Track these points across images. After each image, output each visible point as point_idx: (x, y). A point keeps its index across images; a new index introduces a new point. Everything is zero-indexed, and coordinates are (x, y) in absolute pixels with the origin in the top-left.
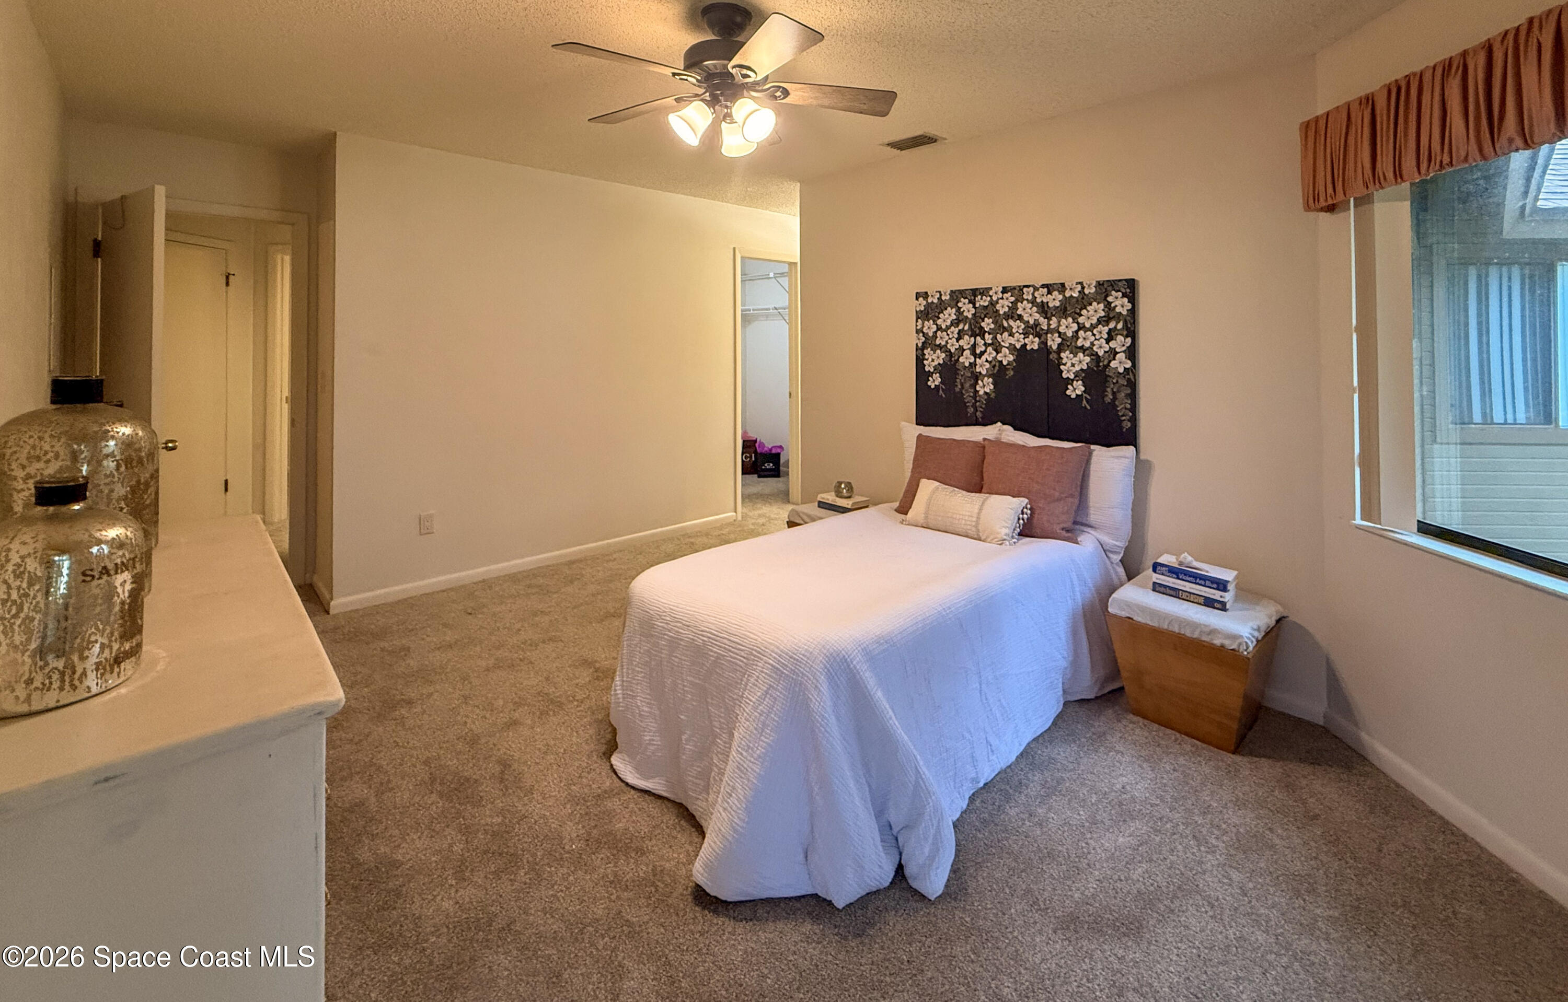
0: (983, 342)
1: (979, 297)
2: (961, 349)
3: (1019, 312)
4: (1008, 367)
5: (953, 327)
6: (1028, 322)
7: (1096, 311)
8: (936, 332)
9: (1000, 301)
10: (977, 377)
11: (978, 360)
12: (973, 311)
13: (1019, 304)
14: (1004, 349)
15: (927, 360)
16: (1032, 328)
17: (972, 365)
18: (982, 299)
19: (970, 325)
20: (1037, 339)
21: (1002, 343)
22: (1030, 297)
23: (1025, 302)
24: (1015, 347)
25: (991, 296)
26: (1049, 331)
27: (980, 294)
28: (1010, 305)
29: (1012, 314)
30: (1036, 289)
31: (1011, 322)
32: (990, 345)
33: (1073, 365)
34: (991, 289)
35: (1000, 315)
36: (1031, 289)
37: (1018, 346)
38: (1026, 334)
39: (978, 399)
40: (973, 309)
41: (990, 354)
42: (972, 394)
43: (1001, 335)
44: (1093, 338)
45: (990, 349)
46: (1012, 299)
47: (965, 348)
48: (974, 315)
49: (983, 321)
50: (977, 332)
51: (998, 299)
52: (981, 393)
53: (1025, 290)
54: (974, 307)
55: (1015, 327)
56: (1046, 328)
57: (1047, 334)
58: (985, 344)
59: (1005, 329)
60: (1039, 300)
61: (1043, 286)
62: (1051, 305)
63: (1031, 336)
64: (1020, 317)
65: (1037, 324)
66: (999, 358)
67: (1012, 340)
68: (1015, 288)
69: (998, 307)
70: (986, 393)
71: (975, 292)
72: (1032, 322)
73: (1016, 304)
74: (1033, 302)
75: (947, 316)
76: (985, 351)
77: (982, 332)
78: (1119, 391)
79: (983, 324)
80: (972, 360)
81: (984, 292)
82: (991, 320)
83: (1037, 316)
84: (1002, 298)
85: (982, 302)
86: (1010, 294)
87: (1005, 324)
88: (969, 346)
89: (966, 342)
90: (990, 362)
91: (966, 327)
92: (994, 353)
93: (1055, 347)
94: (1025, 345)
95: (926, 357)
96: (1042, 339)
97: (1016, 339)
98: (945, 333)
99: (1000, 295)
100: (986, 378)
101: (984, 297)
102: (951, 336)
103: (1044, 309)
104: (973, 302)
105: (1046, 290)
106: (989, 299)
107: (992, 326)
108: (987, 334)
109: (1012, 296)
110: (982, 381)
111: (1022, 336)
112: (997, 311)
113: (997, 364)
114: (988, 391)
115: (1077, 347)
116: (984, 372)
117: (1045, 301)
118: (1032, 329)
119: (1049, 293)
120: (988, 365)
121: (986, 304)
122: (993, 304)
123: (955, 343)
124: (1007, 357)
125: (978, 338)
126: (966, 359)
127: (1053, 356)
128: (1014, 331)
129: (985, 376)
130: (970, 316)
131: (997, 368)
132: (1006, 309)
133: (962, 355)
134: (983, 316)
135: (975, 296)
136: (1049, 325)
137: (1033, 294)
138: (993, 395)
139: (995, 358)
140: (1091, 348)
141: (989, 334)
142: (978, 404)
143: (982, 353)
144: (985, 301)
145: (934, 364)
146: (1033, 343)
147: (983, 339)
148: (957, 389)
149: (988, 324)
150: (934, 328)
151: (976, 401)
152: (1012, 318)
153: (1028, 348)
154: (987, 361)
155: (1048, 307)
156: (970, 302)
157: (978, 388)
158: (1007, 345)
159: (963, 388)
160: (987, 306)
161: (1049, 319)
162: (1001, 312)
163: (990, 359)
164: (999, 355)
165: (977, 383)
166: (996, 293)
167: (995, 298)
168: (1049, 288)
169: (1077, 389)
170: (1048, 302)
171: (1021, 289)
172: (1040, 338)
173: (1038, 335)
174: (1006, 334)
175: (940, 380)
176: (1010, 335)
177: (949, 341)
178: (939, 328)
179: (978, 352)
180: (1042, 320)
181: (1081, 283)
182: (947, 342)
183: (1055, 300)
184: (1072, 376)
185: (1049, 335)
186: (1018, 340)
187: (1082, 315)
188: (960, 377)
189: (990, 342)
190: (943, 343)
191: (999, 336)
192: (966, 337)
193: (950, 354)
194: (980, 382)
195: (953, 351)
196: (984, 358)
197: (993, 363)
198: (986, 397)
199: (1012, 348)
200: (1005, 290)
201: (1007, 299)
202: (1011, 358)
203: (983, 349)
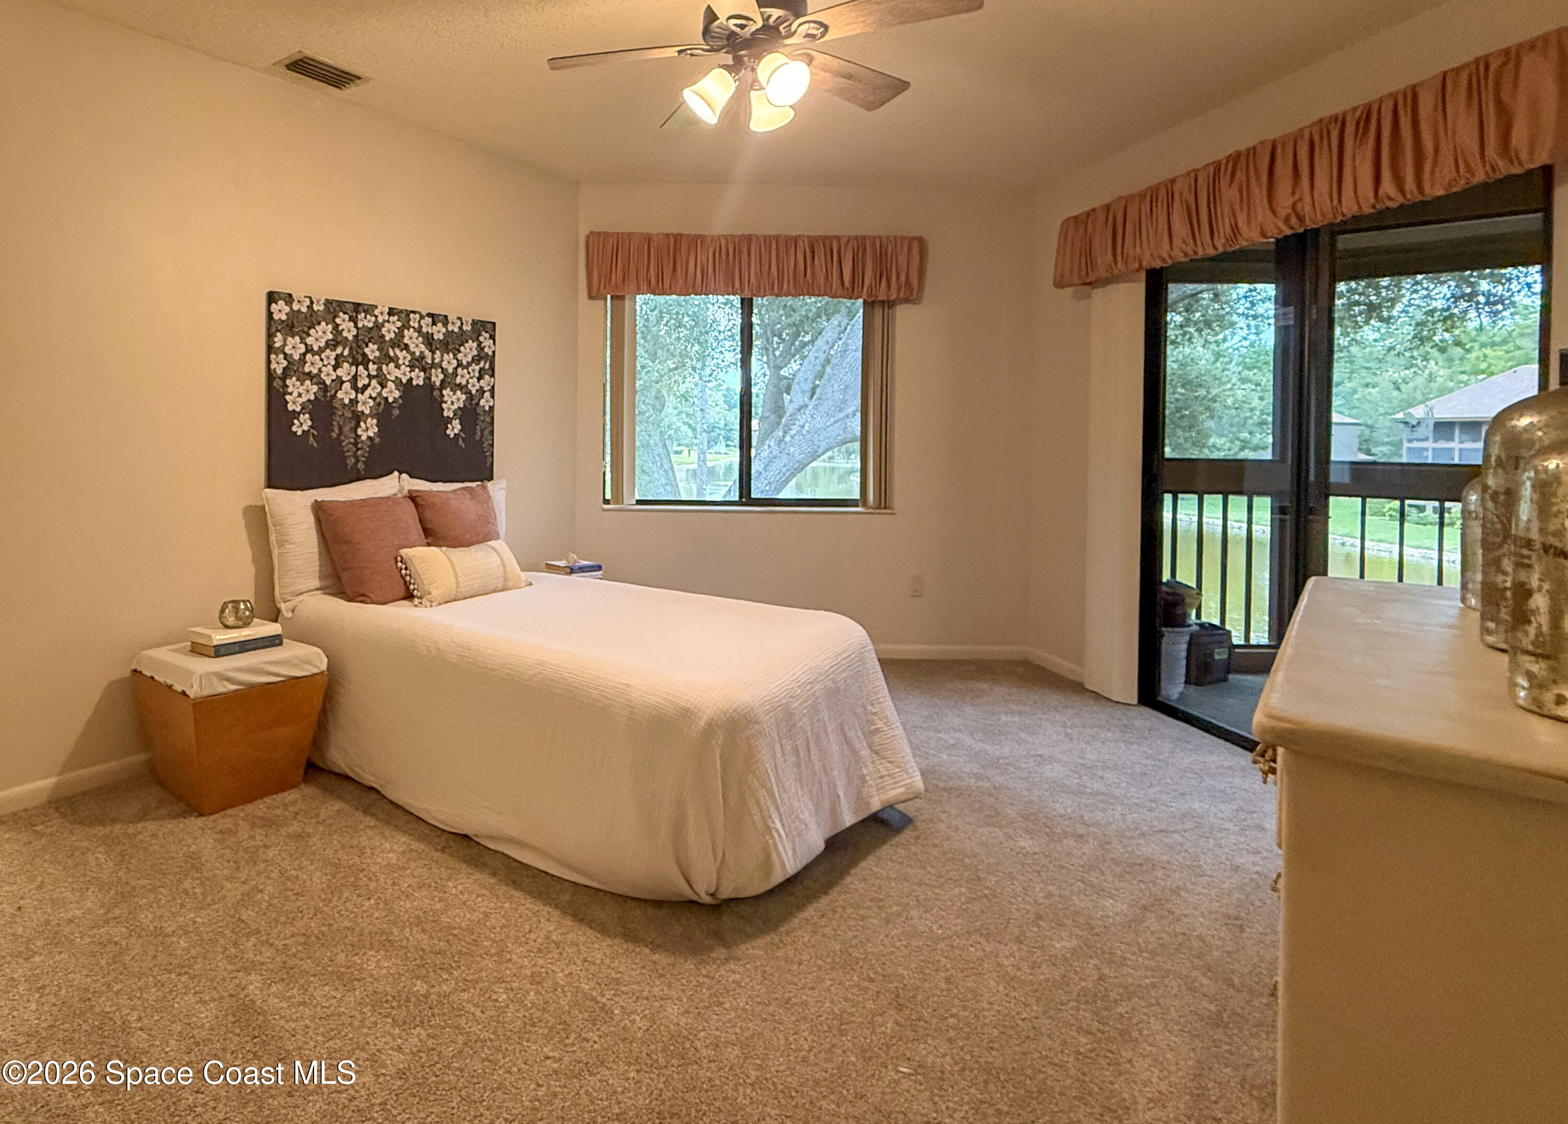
0: (366, 373)
1: (363, 315)
2: (340, 382)
3: (406, 340)
4: (395, 405)
5: (328, 350)
6: (414, 353)
7: (469, 350)
8: (304, 355)
9: (386, 324)
10: (358, 418)
11: (359, 395)
12: (354, 332)
13: (406, 331)
14: (390, 383)
15: (291, 394)
16: (417, 360)
17: (354, 402)
18: (365, 318)
19: (351, 349)
20: (422, 374)
21: (388, 376)
22: (416, 326)
23: (411, 330)
24: (401, 382)
25: (376, 317)
26: (433, 366)
27: (364, 311)
28: (397, 331)
29: (399, 342)
30: (422, 317)
31: (397, 351)
32: (374, 377)
33: (452, 403)
34: (376, 307)
35: (385, 341)
36: (417, 316)
37: (404, 381)
38: (412, 367)
39: (359, 446)
40: (355, 330)
41: (374, 389)
42: (352, 440)
43: (387, 365)
44: (468, 376)
45: (374, 382)
46: (399, 324)
47: (344, 379)
48: (356, 337)
49: (367, 346)
50: (360, 360)
51: (384, 321)
52: (364, 438)
53: (412, 315)
54: (356, 326)
55: (401, 358)
56: (430, 362)
57: (431, 368)
58: (369, 376)
59: (391, 359)
60: (424, 330)
61: (429, 315)
62: (436, 337)
63: (417, 370)
64: (406, 347)
65: (422, 357)
66: (385, 395)
67: (398, 373)
68: (401, 312)
69: (384, 331)
70: (369, 438)
71: (357, 307)
72: (418, 354)
73: (403, 331)
74: (419, 330)
75: (320, 333)
76: (369, 385)
77: (365, 361)
78: (485, 429)
79: (367, 350)
80: (353, 396)
81: (369, 309)
82: (376, 347)
83: (423, 347)
84: (388, 321)
85: (366, 322)
86: (396, 318)
87: (392, 354)
88: (349, 377)
89: (345, 372)
90: (374, 399)
91: (346, 353)
92: (379, 388)
93: (438, 383)
94: (411, 379)
95: (290, 390)
96: (427, 375)
97: (402, 371)
98: (317, 357)
99: (386, 318)
100: (369, 419)
101: (368, 316)
102: (325, 363)
103: (429, 340)
104: (354, 320)
105: (430, 320)
106: (373, 319)
107: (377, 354)
108: (371, 364)
109: (398, 320)
110: (365, 423)
111: (408, 369)
112: (383, 336)
113: (383, 402)
114: (371, 435)
115: (456, 385)
116: (367, 412)
117: (430, 332)
118: (417, 362)
119: (434, 324)
120: (371, 403)
121: (371, 325)
122: (378, 326)
123: (331, 372)
124: (392, 393)
125: (361, 368)
126: (345, 394)
127: (436, 393)
128: (401, 362)
129: (368, 416)
130: (351, 338)
131: (382, 407)
132: (393, 335)
133: (341, 389)
134: (367, 340)
135: (357, 312)
136: (433, 359)
137: (419, 322)
138: (377, 440)
139: (380, 394)
140: (466, 386)
141: (374, 363)
142: (359, 452)
143: (365, 387)
144: (369, 321)
145: (301, 400)
146: (418, 378)
147: (367, 369)
148: (334, 435)
149: (372, 350)
150: (302, 349)
151: (358, 449)
152: (399, 346)
153: (414, 383)
154: (371, 397)
155: (433, 339)
156: (351, 319)
157: (359, 432)
158: (393, 379)
159: (341, 433)
160: (371, 329)
161: (433, 353)
162: (387, 338)
163: (374, 395)
164: (385, 390)
165: (358, 425)
166: (382, 314)
167: (380, 320)
168: (434, 318)
169: (455, 428)
170: (432, 334)
171: (409, 313)
172: (425, 373)
173: (424, 370)
174: (392, 365)
175: (310, 423)
176: (396, 367)
177: (324, 369)
178: (309, 349)
179: (360, 385)
180: (428, 354)
181: (460, 319)
182: (320, 370)
183: (439, 332)
184: (451, 415)
185: (433, 370)
186: (403, 373)
187: (460, 352)
188: (338, 419)
189: (374, 373)
190: (315, 371)
191: (384, 367)
192: (346, 365)
193: (324, 388)
194: (362, 424)
195: (328, 382)
196: (367, 393)
197: (378, 400)
198: (369, 443)
199: (398, 381)
200: (391, 312)
201: (394, 323)
202: (397, 394)
203: (366, 381)
